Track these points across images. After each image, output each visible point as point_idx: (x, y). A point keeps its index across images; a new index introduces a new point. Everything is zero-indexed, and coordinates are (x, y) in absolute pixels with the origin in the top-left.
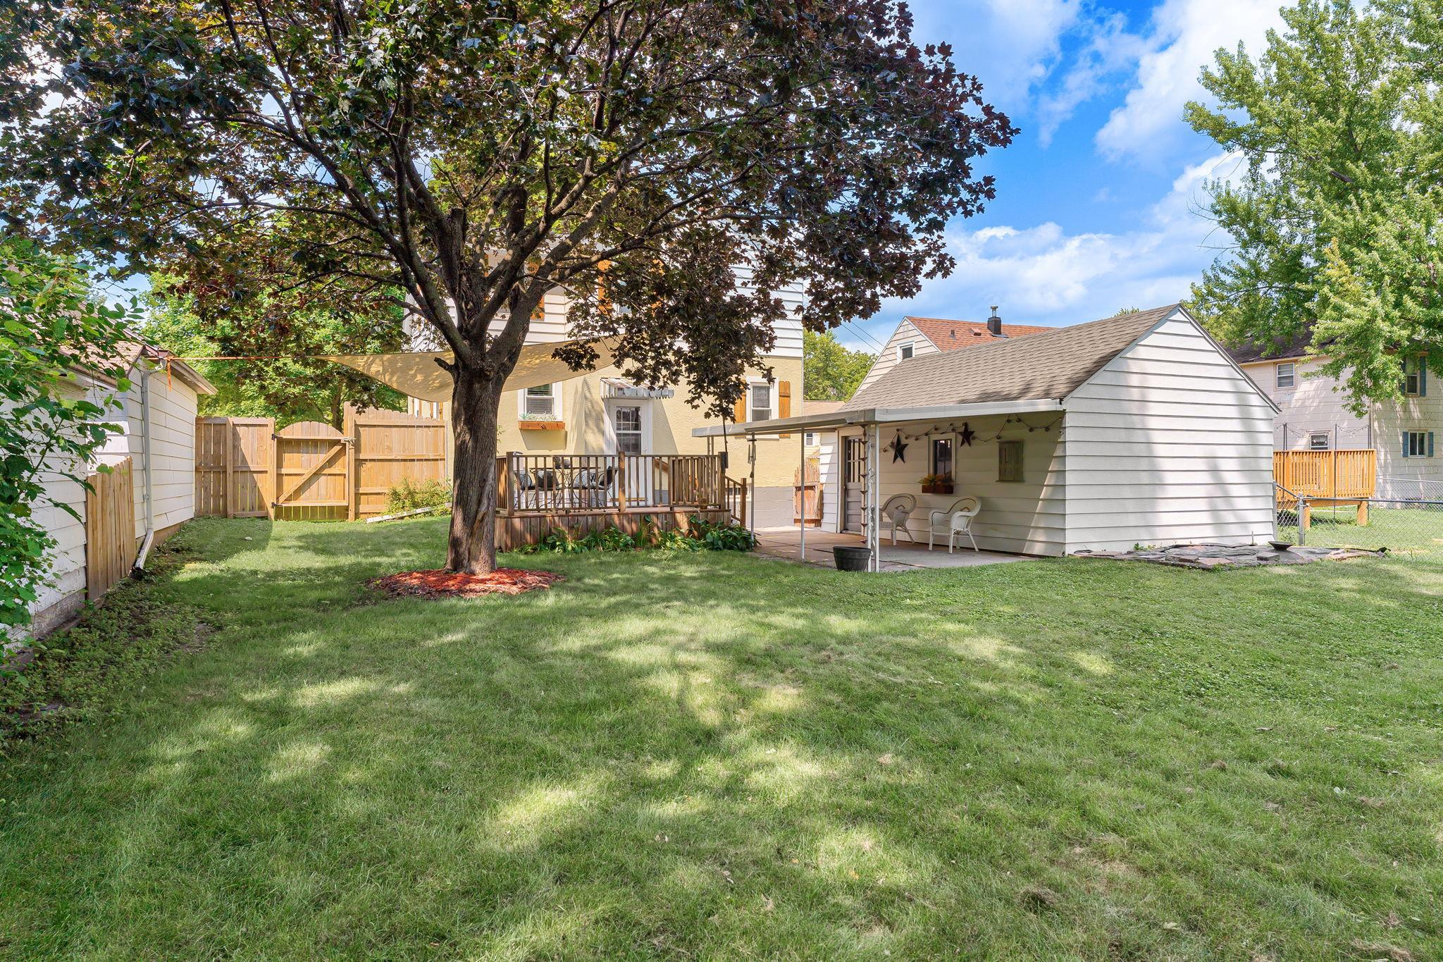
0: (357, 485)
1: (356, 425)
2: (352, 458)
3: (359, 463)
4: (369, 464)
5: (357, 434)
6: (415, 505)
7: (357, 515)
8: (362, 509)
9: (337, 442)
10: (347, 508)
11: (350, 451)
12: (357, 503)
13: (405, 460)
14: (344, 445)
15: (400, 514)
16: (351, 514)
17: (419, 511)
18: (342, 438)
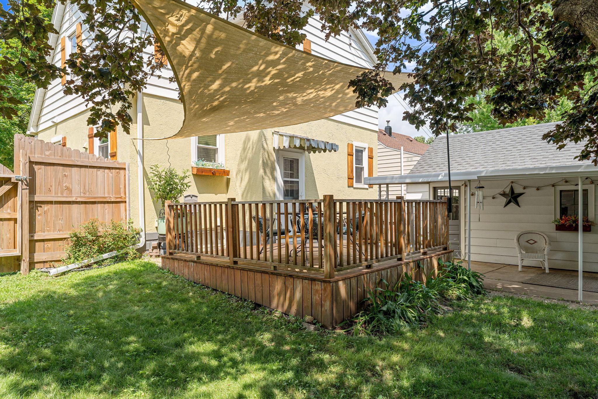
0: (32, 230)
1: (31, 163)
2: (26, 199)
3: (34, 205)
4: (46, 207)
5: (32, 173)
6: (101, 251)
7: (32, 265)
8: (38, 257)
9: (7, 180)
10: (18, 259)
11: (23, 192)
12: (32, 251)
13: (85, 203)
14: (15, 185)
15: (86, 261)
16: (24, 265)
17: (105, 256)
18: (13, 177)
